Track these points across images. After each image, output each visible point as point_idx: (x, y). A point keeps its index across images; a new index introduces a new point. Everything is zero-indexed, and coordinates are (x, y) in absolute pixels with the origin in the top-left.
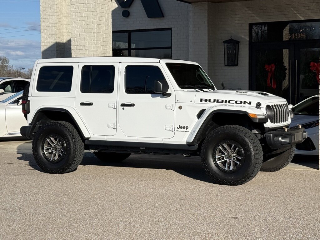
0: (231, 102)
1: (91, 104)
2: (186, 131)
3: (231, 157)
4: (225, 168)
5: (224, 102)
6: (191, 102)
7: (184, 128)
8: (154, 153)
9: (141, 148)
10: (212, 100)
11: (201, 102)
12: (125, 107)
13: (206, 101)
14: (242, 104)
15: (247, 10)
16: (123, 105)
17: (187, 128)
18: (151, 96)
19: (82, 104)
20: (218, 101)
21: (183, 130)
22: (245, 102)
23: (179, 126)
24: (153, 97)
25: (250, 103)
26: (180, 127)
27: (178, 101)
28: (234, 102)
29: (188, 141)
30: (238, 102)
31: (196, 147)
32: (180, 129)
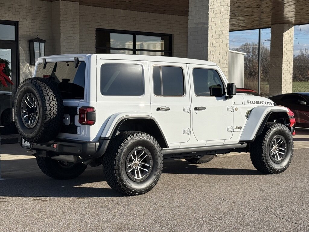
0: (263, 103)
2: (240, 130)
4: (275, 159)
5: (260, 103)
6: (242, 104)
11: (248, 104)
13: (251, 102)
14: (268, 105)
16: (196, 109)
17: (240, 128)
21: (238, 130)
23: (236, 126)
25: (271, 103)
26: (237, 128)
27: (234, 103)
31: (245, 145)
32: (236, 130)
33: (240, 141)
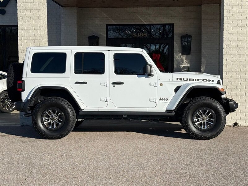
0: (199, 80)
1: (85, 83)
2: (166, 102)
3: (204, 119)
4: (201, 127)
5: (194, 80)
6: (169, 81)
7: (164, 99)
8: (133, 119)
9: (123, 116)
10: (185, 79)
11: (177, 81)
12: (115, 85)
13: (181, 79)
14: (208, 82)
15: (104, 14)
16: (114, 83)
17: (167, 99)
18: (137, 76)
19: (77, 83)
20: (190, 80)
21: (163, 101)
22: (209, 80)
23: (161, 98)
24: (138, 77)
25: (213, 81)
27: (159, 80)
28: (202, 80)
29: (167, 109)
30: (204, 80)
31: (174, 113)
32: (161, 101)
33: (167, 110)
